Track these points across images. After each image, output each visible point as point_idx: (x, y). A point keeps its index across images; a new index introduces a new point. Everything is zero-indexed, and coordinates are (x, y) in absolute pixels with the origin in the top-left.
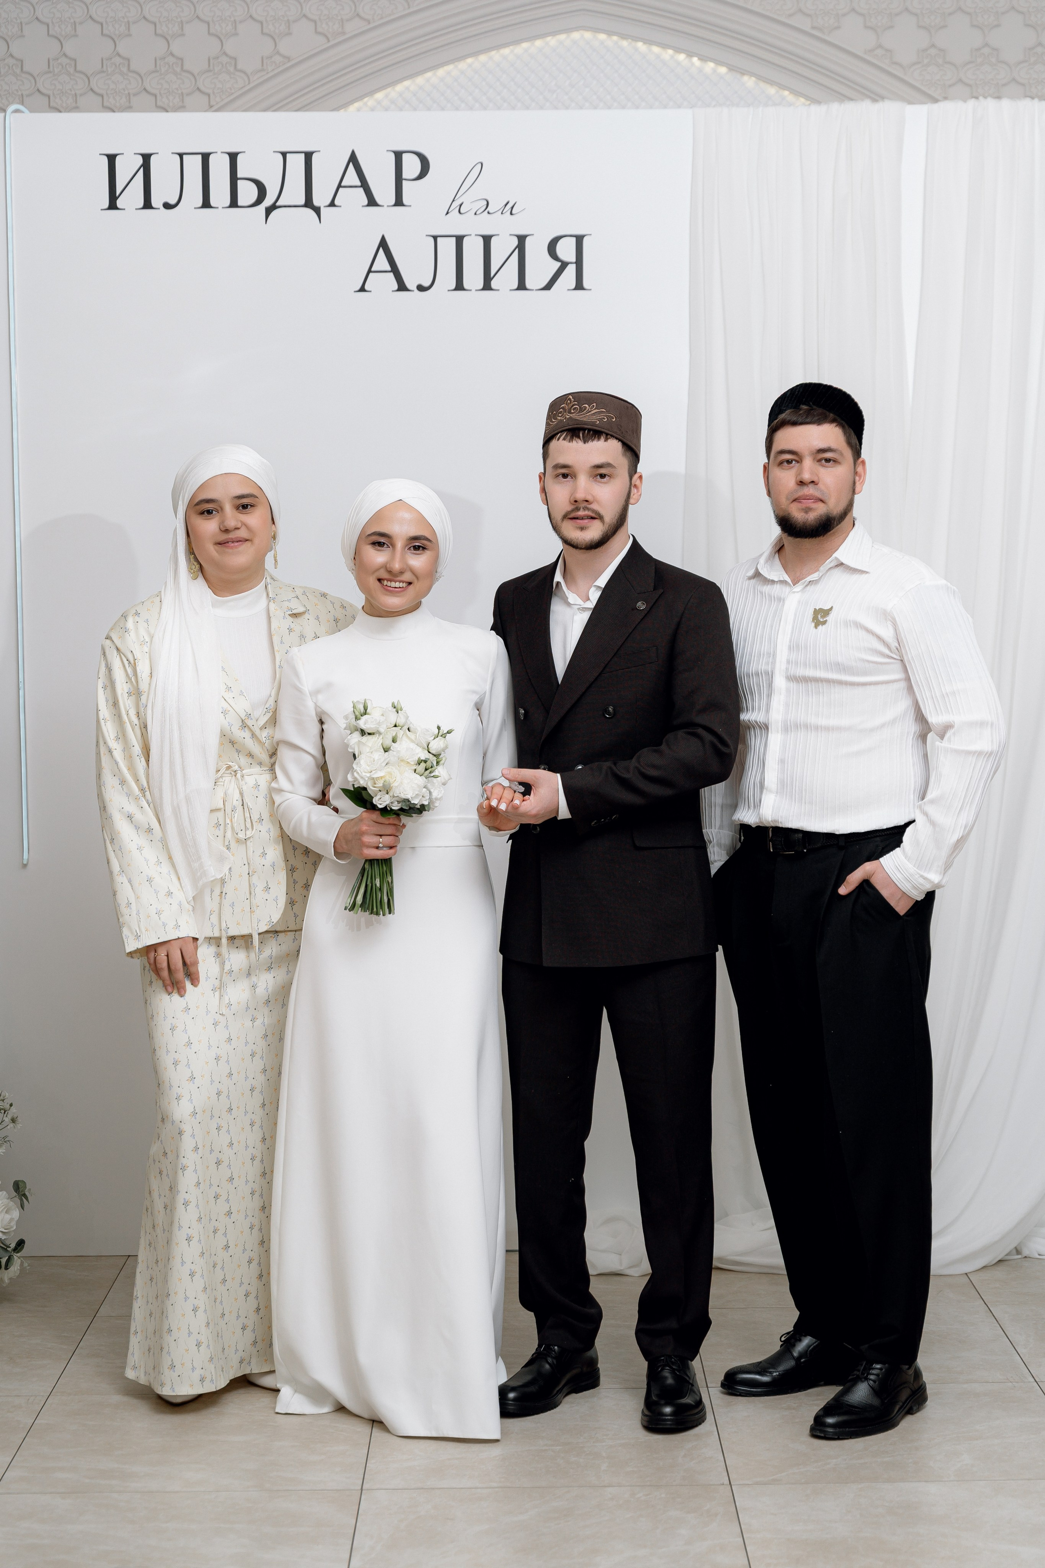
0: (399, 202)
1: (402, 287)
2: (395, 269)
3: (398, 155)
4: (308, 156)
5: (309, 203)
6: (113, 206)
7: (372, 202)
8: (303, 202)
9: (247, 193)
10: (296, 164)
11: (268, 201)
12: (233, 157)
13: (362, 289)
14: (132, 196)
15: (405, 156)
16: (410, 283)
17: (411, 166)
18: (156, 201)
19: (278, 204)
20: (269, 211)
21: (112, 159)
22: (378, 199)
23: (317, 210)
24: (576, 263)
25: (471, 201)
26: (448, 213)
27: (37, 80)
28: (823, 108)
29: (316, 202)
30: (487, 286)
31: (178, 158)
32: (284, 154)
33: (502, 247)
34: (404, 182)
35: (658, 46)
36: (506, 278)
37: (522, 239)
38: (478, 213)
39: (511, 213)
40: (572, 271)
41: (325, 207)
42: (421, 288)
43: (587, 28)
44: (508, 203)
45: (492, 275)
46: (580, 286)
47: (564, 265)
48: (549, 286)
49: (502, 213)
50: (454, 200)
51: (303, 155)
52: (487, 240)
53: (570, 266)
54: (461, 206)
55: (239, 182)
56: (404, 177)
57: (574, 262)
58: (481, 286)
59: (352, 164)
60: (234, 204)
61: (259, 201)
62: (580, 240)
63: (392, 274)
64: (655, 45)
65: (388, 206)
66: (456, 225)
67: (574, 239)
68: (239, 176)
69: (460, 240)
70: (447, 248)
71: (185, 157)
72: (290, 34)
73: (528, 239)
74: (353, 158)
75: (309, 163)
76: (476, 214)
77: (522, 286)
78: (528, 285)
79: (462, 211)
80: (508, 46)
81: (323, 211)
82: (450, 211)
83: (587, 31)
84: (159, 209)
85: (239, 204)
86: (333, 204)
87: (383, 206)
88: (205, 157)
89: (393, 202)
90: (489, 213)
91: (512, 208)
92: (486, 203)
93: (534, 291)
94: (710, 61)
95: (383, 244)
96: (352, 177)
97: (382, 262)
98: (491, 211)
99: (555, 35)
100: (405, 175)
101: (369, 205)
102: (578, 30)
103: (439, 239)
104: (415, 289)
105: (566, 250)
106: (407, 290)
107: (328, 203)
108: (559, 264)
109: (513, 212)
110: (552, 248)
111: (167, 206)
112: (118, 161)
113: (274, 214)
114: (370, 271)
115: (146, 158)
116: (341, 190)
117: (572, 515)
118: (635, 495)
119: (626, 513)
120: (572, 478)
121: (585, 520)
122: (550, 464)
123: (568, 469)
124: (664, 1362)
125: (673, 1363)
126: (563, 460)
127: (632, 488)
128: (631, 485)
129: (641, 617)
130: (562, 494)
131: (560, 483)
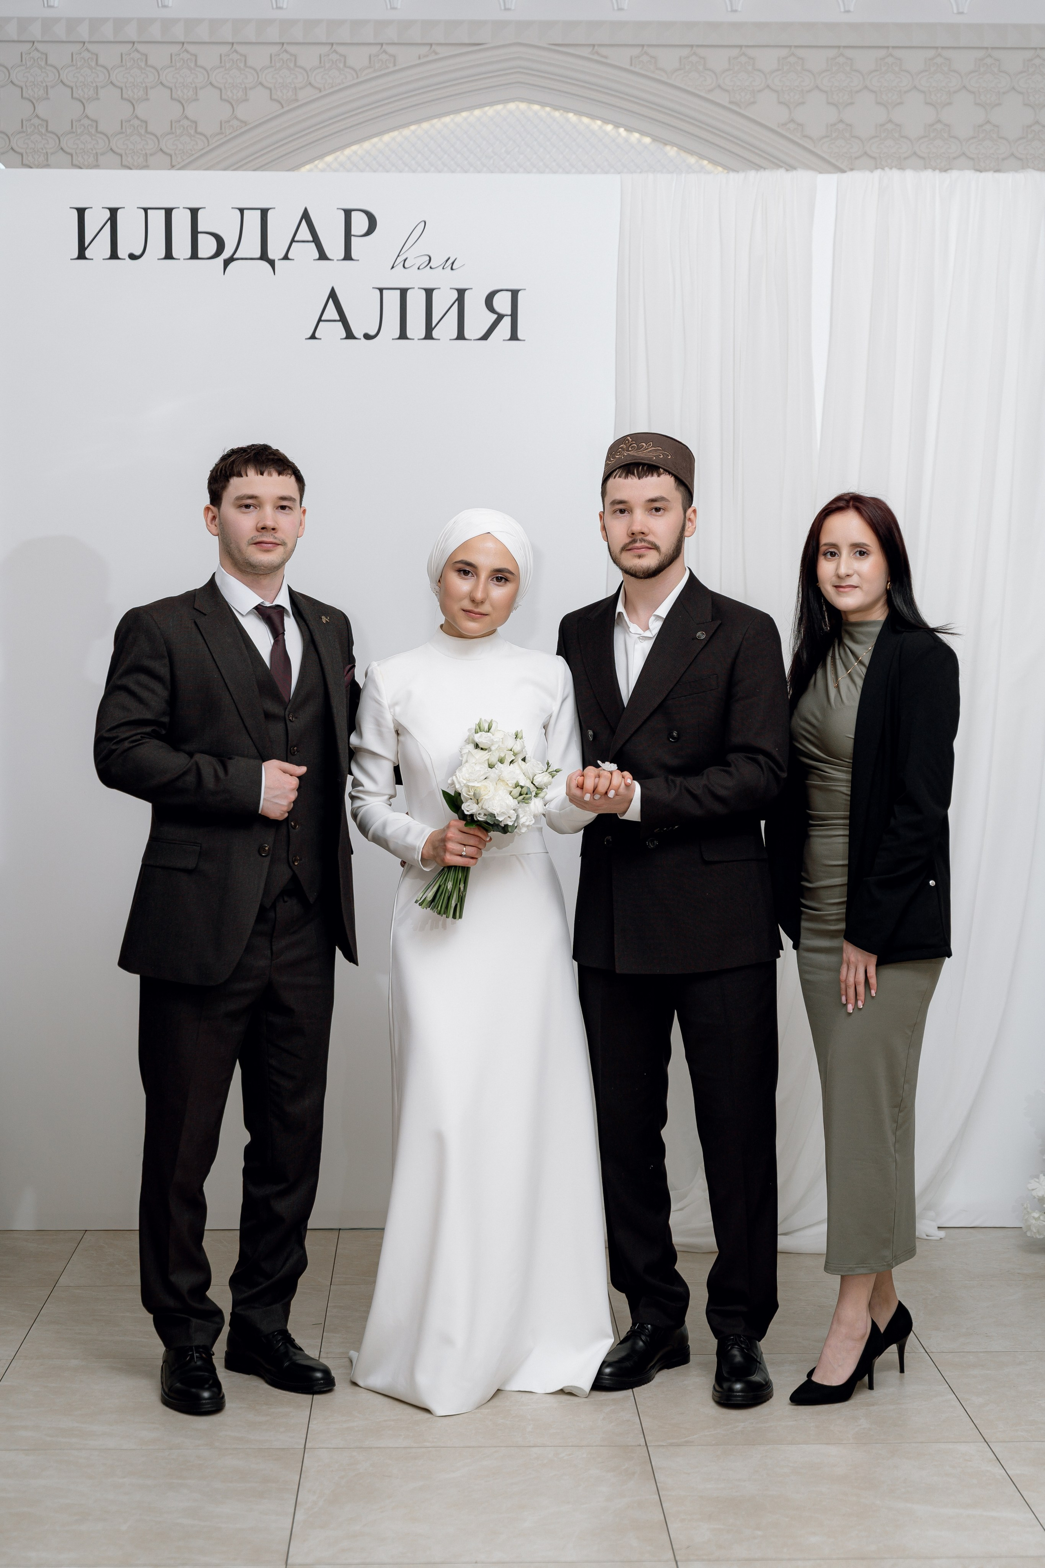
0: (348, 256)
1: (350, 335)
2: (343, 319)
3: (348, 213)
4: (264, 212)
5: (264, 256)
6: (81, 256)
7: (323, 256)
8: (258, 255)
9: (207, 246)
10: (253, 220)
11: (226, 254)
12: (194, 212)
13: (313, 337)
14: (100, 247)
15: (353, 213)
16: (357, 332)
17: (360, 223)
18: (122, 252)
19: (235, 256)
20: (227, 263)
21: (80, 212)
22: (329, 254)
23: (272, 263)
24: (511, 315)
25: (414, 256)
26: (393, 267)
27: (11, 139)
28: (741, 176)
29: (271, 256)
30: (429, 336)
31: (143, 212)
32: (242, 211)
33: (443, 300)
34: (352, 237)
35: (588, 117)
36: (447, 328)
37: (461, 293)
38: (420, 268)
39: (452, 269)
40: (506, 322)
41: (279, 260)
42: (367, 337)
43: (522, 100)
44: (449, 259)
45: (433, 326)
46: (514, 337)
47: (500, 317)
48: (485, 337)
49: (443, 268)
50: (398, 256)
51: (259, 212)
52: (429, 292)
53: (505, 317)
54: (405, 261)
55: (199, 235)
56: (353, 233)
57: (510, 313)
58: (423, 336)
59: (304, 221)
60: (194, 255)
61: (218, 254)
62: (515, 294)
63: (340, 323)
64: (585, 116)
65: (337, 260)
66: (400, 279)
67: (510, 293)
68: (199, 230)
69: (404, 292)
70: (392, 300)
71: (149, 211)
72: (246, 100)
73: (467, 293)
74: (306, 216)
75: (264, 219)
76: (419, 269)
77: (461, 336)
78: (467, 335)
79: (406, 266)
80: (449, 115)
81: (278, 264)
82: (394, 266)
83: (523, 102)
84: (125, 259)
85: (200, 256)
86: (286, 257)
87: (333, 260)
88: (169, 212)
89: (342, 256)
90: (431, 268)
91: (453, 263)
92: (428, 258)
93: (472, 341)
94: (635, 132)
95: (333, 295)
96: (304, 233)
97: (331, 312)
98: (433, 267)
99: (493, 105)
100: (354, 231)
101: (319, 259)
102: (514, 102)
103: (384, 291)
104: (362, 337)
105: (502, 303)
106: (355, 338)
107: (282, 256)
108: (495, 316)
109: (454, 267)
110: (489, 302)
111: (132, 257)
112: (87, 214)
113: (231, 265)
114: (320, 320)
115: (114, 212)
116: (294, 244)
117: (630, 547)
118: (690, 528)
119: (681, 545)
120: (629, 513)
121: (642, 550)
122: (608, 500)
123: (625, 504)
124: (733, 1341)
125: (741, 1342)
126: (619, 496)
127: (687, 521)
128: (685, 520)
129: (701, 647)
130: (620, 528)
131: (618, 518)
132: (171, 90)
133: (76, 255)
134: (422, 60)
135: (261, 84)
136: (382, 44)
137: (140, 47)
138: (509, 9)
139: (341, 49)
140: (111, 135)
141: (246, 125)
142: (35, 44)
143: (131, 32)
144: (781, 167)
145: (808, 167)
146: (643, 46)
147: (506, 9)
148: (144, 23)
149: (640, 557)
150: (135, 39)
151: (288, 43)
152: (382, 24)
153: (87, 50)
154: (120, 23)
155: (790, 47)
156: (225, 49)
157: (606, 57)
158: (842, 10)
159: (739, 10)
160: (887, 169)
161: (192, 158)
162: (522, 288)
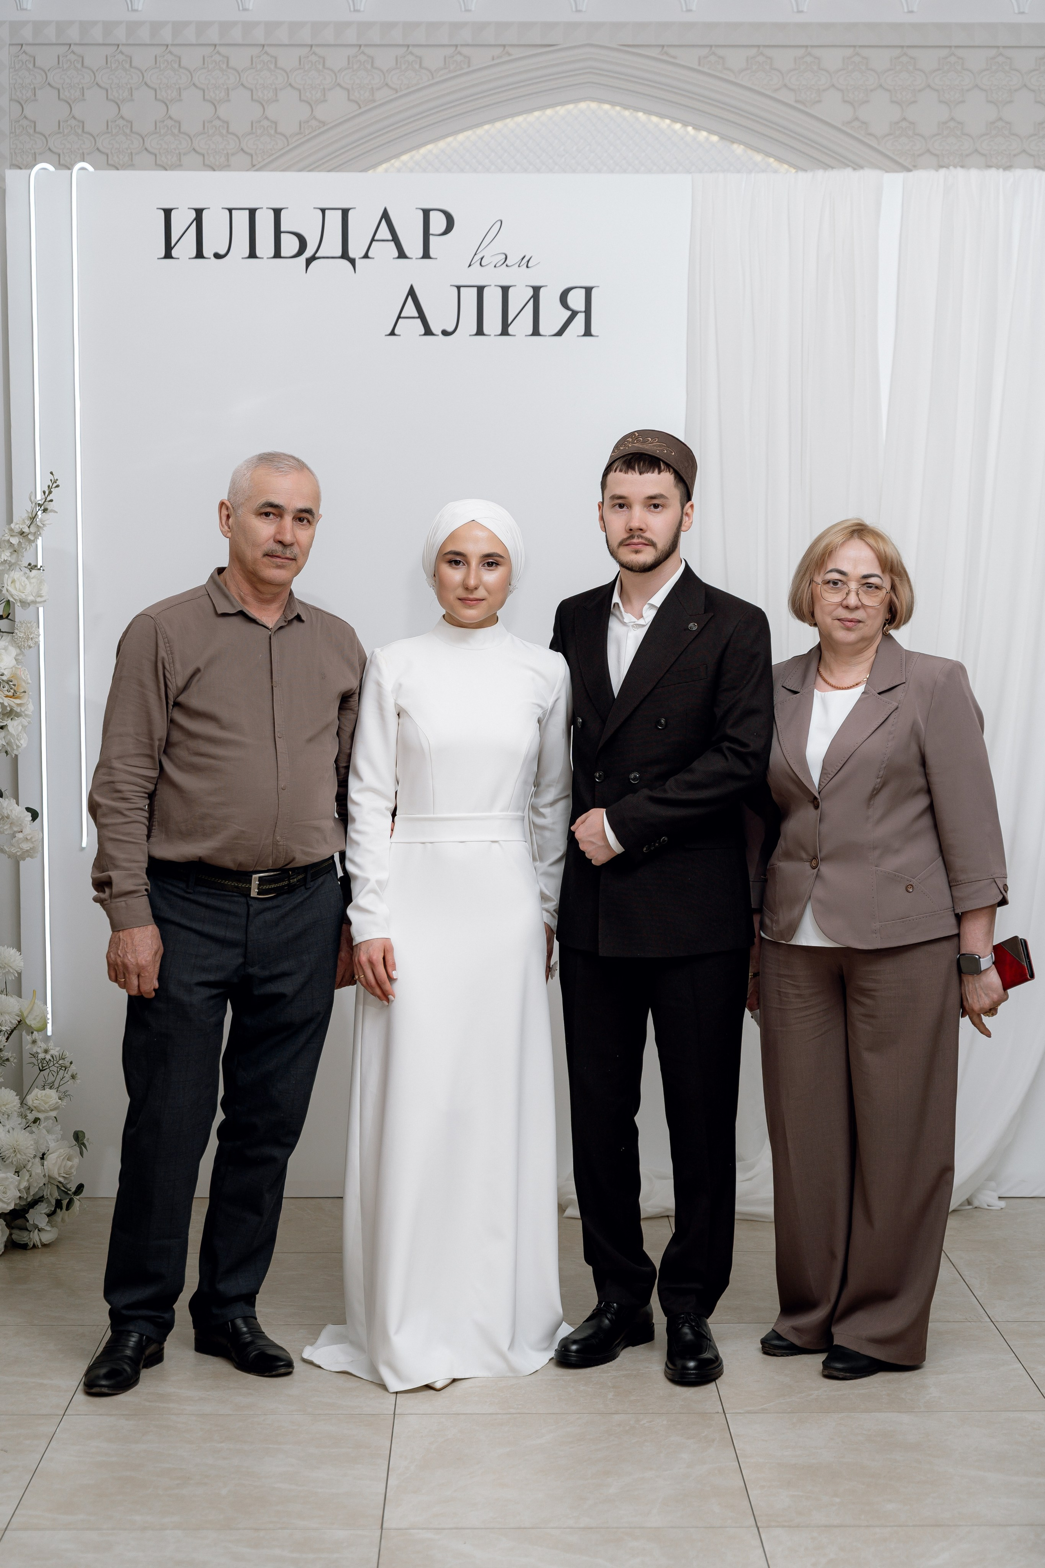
0: (426, 255)
1: (428, 332)
2: (421, 316)
3: (426, 213)
4: (345, 212)
5: (345, 255)
6: (167, 256)
7: (402, 255)
8: (339, 253)
9: (290, 245)
10: (334, 220)
11: (308, 253)
12: (277, 212)
13: (392, 333)
14: (186, 247)
15: (432, 214)
16: (436, 328)
17: (438, 223)
18: (207, 251)
19: (317, 255)
20: (309, 261)
21: (167, 213)
22: (407, 252)
23: (353, 262)
24: (585, 312)
25: (491, 254)
26: (470, 265)
27: (97, 139)
28: (809, 175)
29: (351, 254)
30: (505, 332)
31: (227, 212)
32: (323, 211)
33: (519, 297)
34: (431, 237)
35: (657, 116)
36: (522, 325)
37: (536, 290)
38: (497, 266)
39: (527, 267)
40: (580, 319)
41: (359, 258)
42: (445, 333)
43: (593, 99)
44: (524, 257)
45: (509, 322)
46: (588, 333)
47: (574, 314)
48: (560, 333)
49: (519, 266)
50: (475, 254)
51: (340, 212)
52: (505, 290)
53: (579, 314)
54: (482, 259)
55: (282, 235)
56: (431, 232)
57: (583, 309)
58: (499, 332)
59: (383, 220)
60: (277, 254)
61: (300, 253)
62: (588, 291)
63: (419, 320)
64: (654, 115)
65: (416, 258)
66: (477, 276)
67: (584, 290)
68: (282, 229)
69: (480, 290)
70: (469, 297)
71: (233, 212)
72: (325, 101)
73: (542, 290)
74: (385, 215)
75: (346, 219)
76: (495, 267)
77: (536, 332)
78: (542, 331)
79: (483, 264)
80: (522, 115)
81: (358, 262)
82: (472, 264)
83: (593, 101)
84: (210, 258)
85: (283, 255)
86: (366, 256)
87: (412, 258)
88: (252, 212)
89: (421, 255)
90: (507, 266)
91: (528, 261)
92: (504, 257)
93: (547, 338)
94: (703, 130)
95: (412, 293)
96: (384, 232)
97: (410, 309)
98: (509, 265)
99: (564, 105)
100: (432, 230)
101: (399, 257)
102: (585, 101)
103: (462, 289)
104: (440, 333)
105: (577, 300)
106: (433, 334)
107: (363, 254)
108: (569, 313)
109: (529, 265)
110: (564, 298)
111: (217, 256)
112: (174, 214)
113: (314, 264)
114: (399, 317)
115: (199, 212)
116: (374, 243)
117: (628, 542)
118: (687, 523)
119: (678, 540)
120: (628, 508)
121: (639, 545)
122: (608, 495)
123: (624, 499)
124: (684, 1319)
125: (691, 1320)
126: (619, 491)
127: (684, 516)
128: (683, 514)
129: (693, 637)
130: (618, 522)
131: (617, 513)
132: (252, 91)
133: (163, 255)
134: (496, 62)
135: (339, 85)
136: (456, 46)
137: (223, 50)
138: (580, 11)
139: (417, 51)
140: (194, 136)
141: (324, 126)
142: (120, 47)
143: (213, 35)
144: (849, 166)
145: (875, 166)
146: (711, 46)
147: (578, 11)
148: (226, 27)
149: (637, 552)
150: (217, 41)
151: (366, 45)
152: (456, 26)
153: (170, 52)
154: (202, 27)
155: (855, 46)
156: (304, 51)
157: (675, 57)
158: (906, 10)
159: (805, 11)
160: (951, 168)
161: (274, 157)
162: (596, 285)
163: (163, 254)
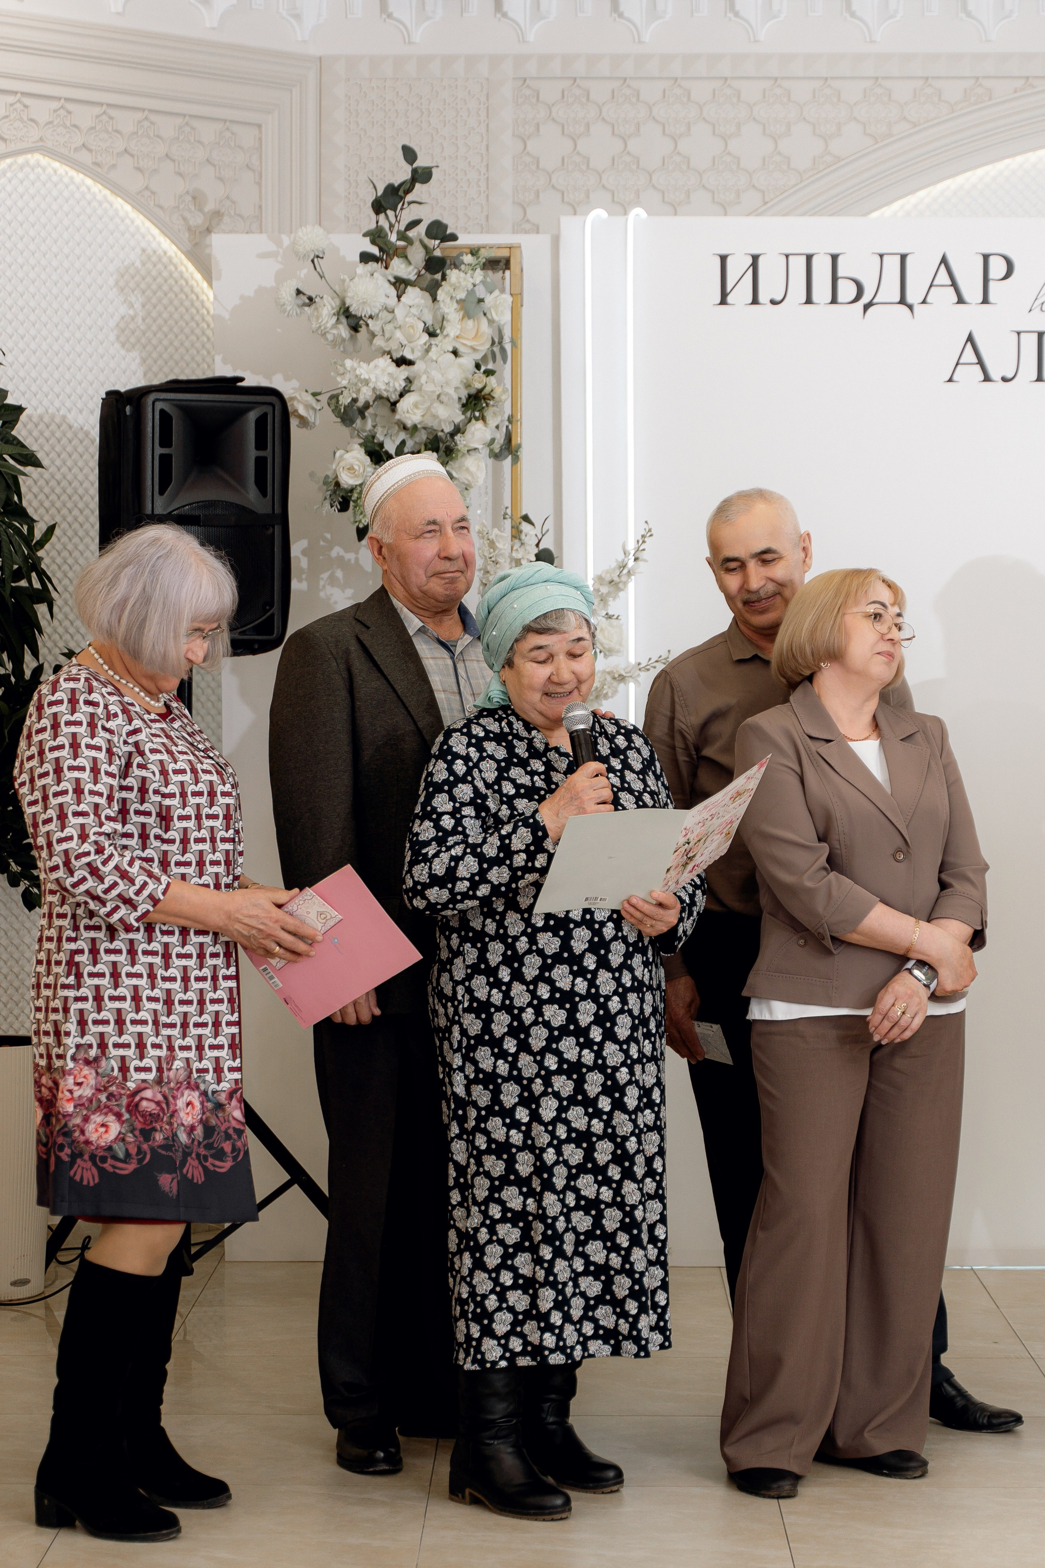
0: (985, 301)
1: (987, 378)
2: (980, 362)
3: (986, 257)
4: (903, 257)
5: (903, 301)
6: (723, 302)
7: (961, 301)
8: (898, 299)
9: (847, 291)
10: (892, 265)
11: (865, 299)
12: (835, 258)
13: (950, 380)
14: (741, 293)
15: (992, 259)
16: (995, 374)
17: (998, 268)
18: (763, 297)
19: (875, 301)
20: (867, 307)
21: (723, 259)
22: (966, 296)
23: (910, 307)
26: (1030, 311)
29: (910, 299)
31: (785, 258)
32: (881, 256)
34: (991, 282)
41: (918, 304)
42: (1005, 380)
50: (1036, 300)
51: (899, 257)
54: (1042, 304)
55: (840, 281)
56: (992, 277)
59: (943, 265)
60: (834, 300)
61: (858, 298)
63: (978, 367)
65: (976, 304)
66: (1039, 322)
68: (840, 274)
69: (1041, 335)
70: (1030, 343)
71: (791, 257)
74: (945, 261)
75: (904, 264)
79: (1043, 309)
81: (916, 308)
82: (1032, 310)
84: (766, 304)
85: (840, 300)
86: (925, 301)
87: (972, 304)
88: (810, 258)
89: (981, 300)
95: (972, 339)
96: (943, 277)
97: (969, 355)
100: (992, 275)
101: (958, 303)
103: (1023, 334)
104: (1000, 379)
106: (993, 381)
107: (921, 300)
111: (773, 302)
112: (729, 261)
113: (871, 310)
114: (957, 364)
115: (755, 258)
116: (933, 289)
133: (715, 301)
136: (979, 78)
151: (883, 78)
163: (719, 301)
